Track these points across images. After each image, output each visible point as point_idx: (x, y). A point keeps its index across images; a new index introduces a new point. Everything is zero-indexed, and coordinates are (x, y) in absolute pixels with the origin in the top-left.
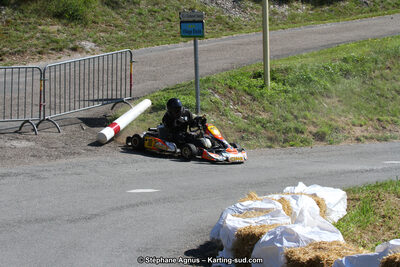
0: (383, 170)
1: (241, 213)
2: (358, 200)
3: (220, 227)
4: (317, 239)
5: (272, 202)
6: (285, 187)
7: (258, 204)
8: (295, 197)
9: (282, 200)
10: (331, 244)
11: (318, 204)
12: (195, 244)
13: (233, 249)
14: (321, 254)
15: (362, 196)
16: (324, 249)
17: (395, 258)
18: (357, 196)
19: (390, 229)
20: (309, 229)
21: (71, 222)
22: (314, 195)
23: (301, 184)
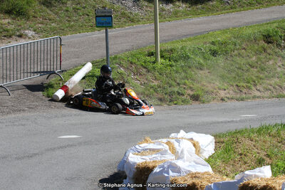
0: (240, 121)
1: (139, 152)
2: (223, 142)
3: (124, 162)
4: (193, 171)
5: (161, 144)
6: (170, 133)
7: (151, 146)
8: (178, 141)
9: (168, 143)
10: (203, 174)
11: (194, 145)
12: (106, 175)
13: (133, 178)
14: (196, 181)
15: (226, 140)
16: (198, 178)
17: (249, 184)
18: (222, 140)
19: (246, 163)
20: (187, 163)
21: (18, 159)
22: (191, 139)
23: (182, 132)
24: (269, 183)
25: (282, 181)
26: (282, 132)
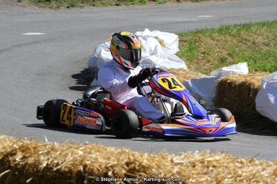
2: (186, 41)
3: (96, 59)
4: (168, 67)
6: (136, 32)
8: (145, 38)
10: (178, 70)
15: (188, 39)
17: (227, 80)
18: (184, 38)
20: (162, 60)
22: (156, 38)
23: (146, 30)
24: (248, 79)
25: (260, 78)
26: (242, 32)
